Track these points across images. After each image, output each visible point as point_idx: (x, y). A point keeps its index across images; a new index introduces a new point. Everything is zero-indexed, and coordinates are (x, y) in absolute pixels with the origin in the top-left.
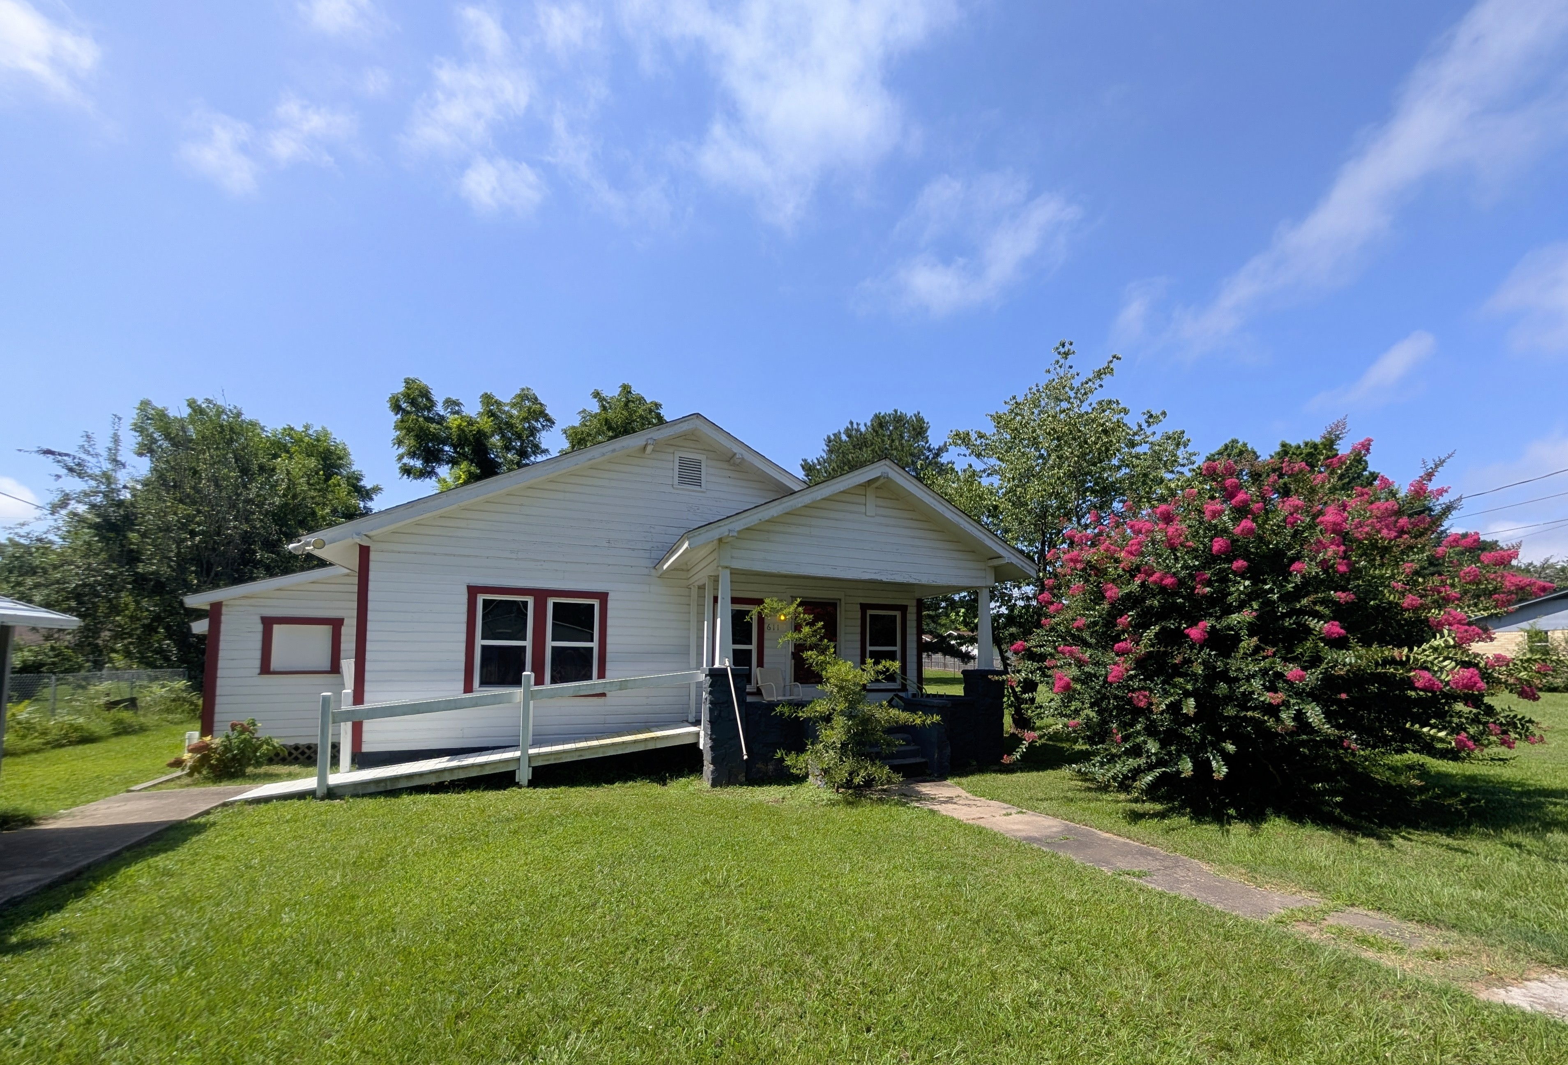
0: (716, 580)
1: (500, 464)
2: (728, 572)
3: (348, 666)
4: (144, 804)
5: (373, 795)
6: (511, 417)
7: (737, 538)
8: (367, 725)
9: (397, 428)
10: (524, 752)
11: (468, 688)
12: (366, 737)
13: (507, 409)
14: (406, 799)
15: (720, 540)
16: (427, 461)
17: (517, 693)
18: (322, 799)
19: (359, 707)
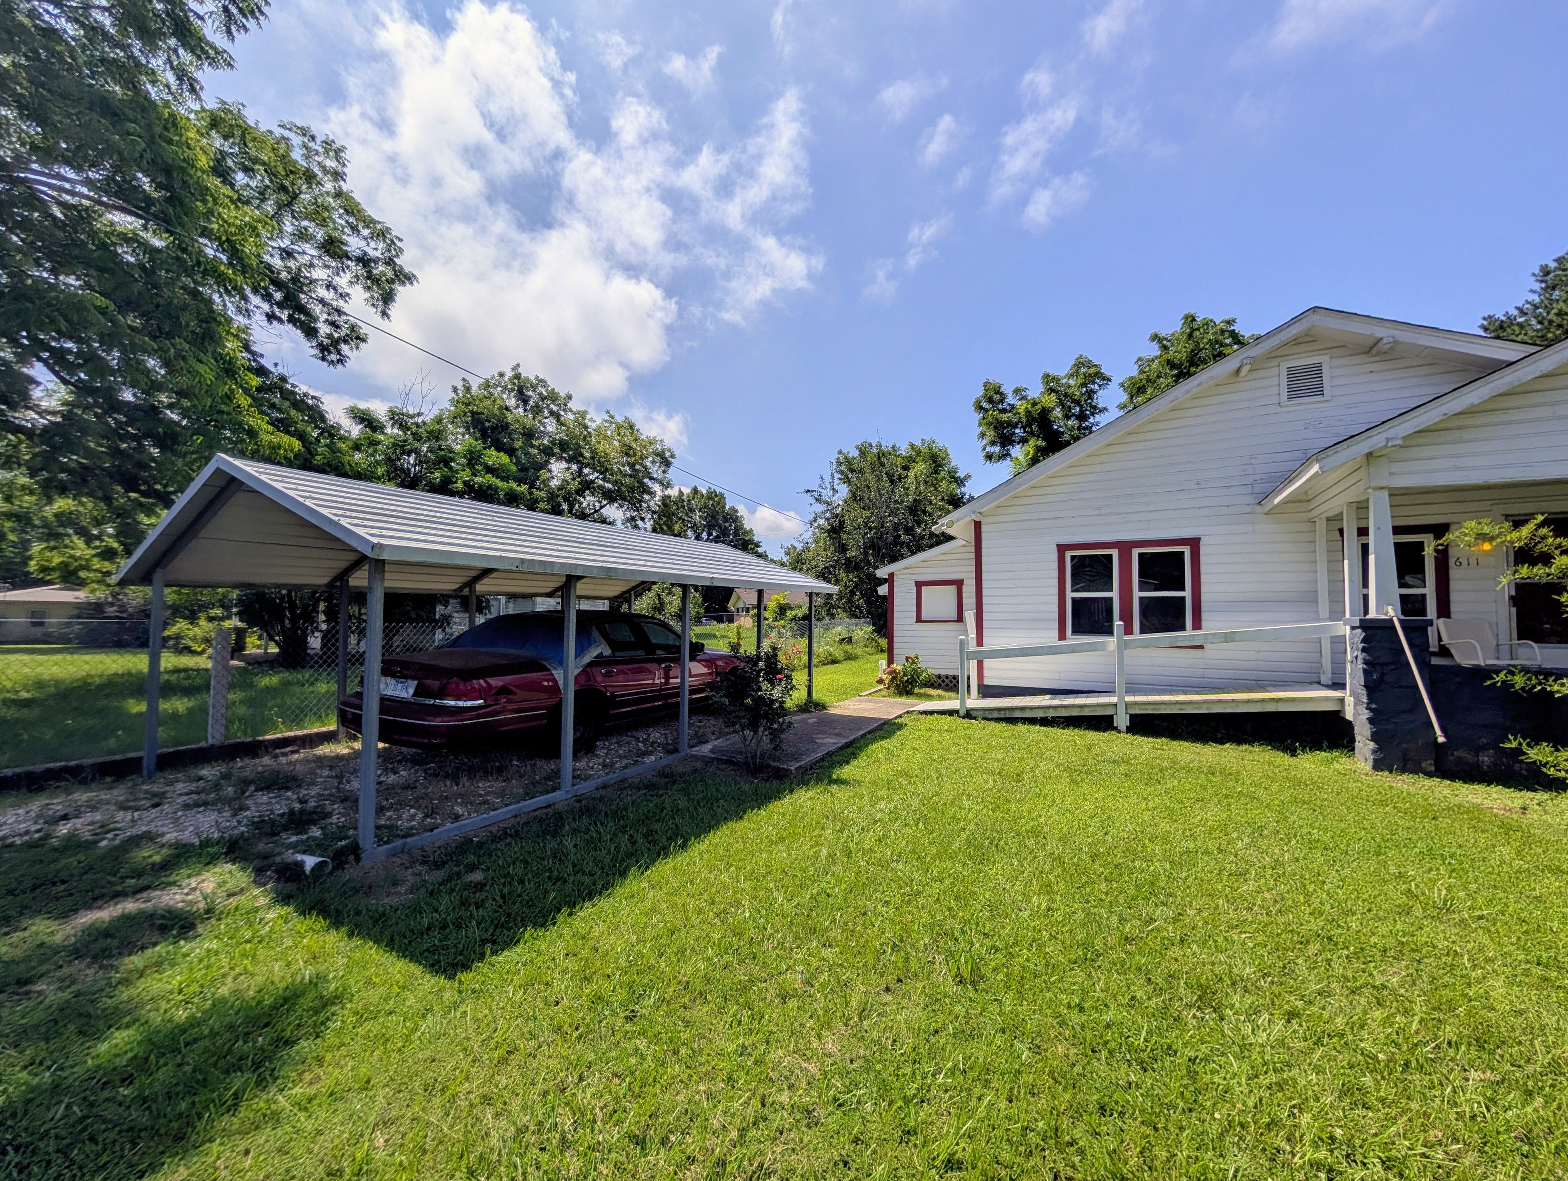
0: (1362, 507)
1: (1062, 433)
2: (1386, 493)
3: (970, 616)
4: (870, 705)
5: (998, 720)
6: (1069, 387)
7: (1402, 447)
8: (987, 663)
9: (980, 425)
10: (1121, 698)
11: (1062, 636)
12: (986, 673)
13: (1064, 381)
14: (1022, 728)
15: (1370, 455)
16: (1003, 445)
17: (1111, 642)
18: (964, 718)
19: (980, 649)
